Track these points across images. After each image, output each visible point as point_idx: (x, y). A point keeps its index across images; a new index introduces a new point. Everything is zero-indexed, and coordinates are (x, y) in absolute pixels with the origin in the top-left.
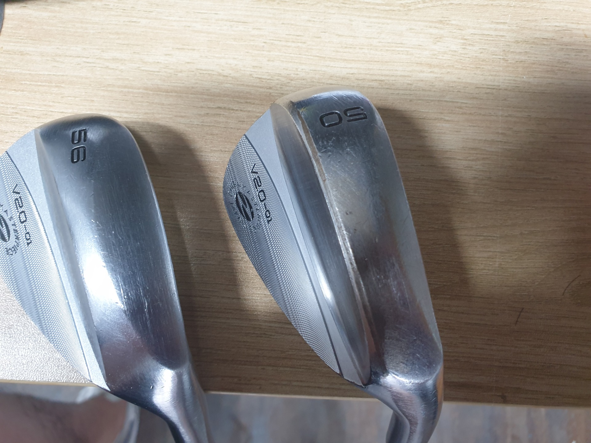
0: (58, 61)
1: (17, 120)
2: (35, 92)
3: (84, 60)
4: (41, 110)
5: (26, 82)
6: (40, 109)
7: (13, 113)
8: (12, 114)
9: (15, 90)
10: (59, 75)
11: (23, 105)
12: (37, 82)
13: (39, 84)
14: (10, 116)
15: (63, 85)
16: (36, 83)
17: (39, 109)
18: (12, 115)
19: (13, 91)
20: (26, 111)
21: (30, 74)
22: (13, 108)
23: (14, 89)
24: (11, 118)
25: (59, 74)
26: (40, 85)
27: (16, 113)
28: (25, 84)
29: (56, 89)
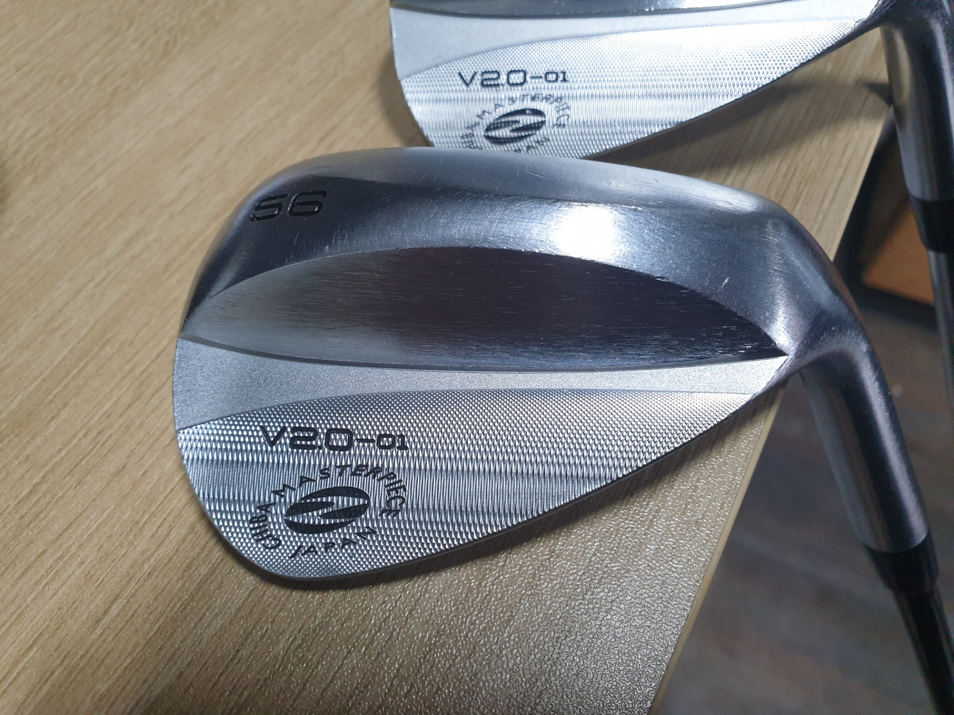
0: (59, 327)
1: (113, 438)
2: (85, 384)
3: (91, 285)
4: (128, 389)
5: (54, 393)
6: (124, 389)
7: (94, 439)
8: (97, 441)
9: (53, 418)
10: (86, 335)
11: (94, 416)
12: (68, 374)
13: (75, 372)
14: (98, 447)
15: (109, 335)
16: (70, 376)
17: (122, 391)
18: (98, 443)
19: (53, 422)
20: (109, 415)
21: (44, 380)
22: (85, 435)
23: (49, 417)
24: (102, 446)
25: (83, 334)
26: (79, 372)
27: (100, 433)
28: (55, 396)
29: (108, 348)
